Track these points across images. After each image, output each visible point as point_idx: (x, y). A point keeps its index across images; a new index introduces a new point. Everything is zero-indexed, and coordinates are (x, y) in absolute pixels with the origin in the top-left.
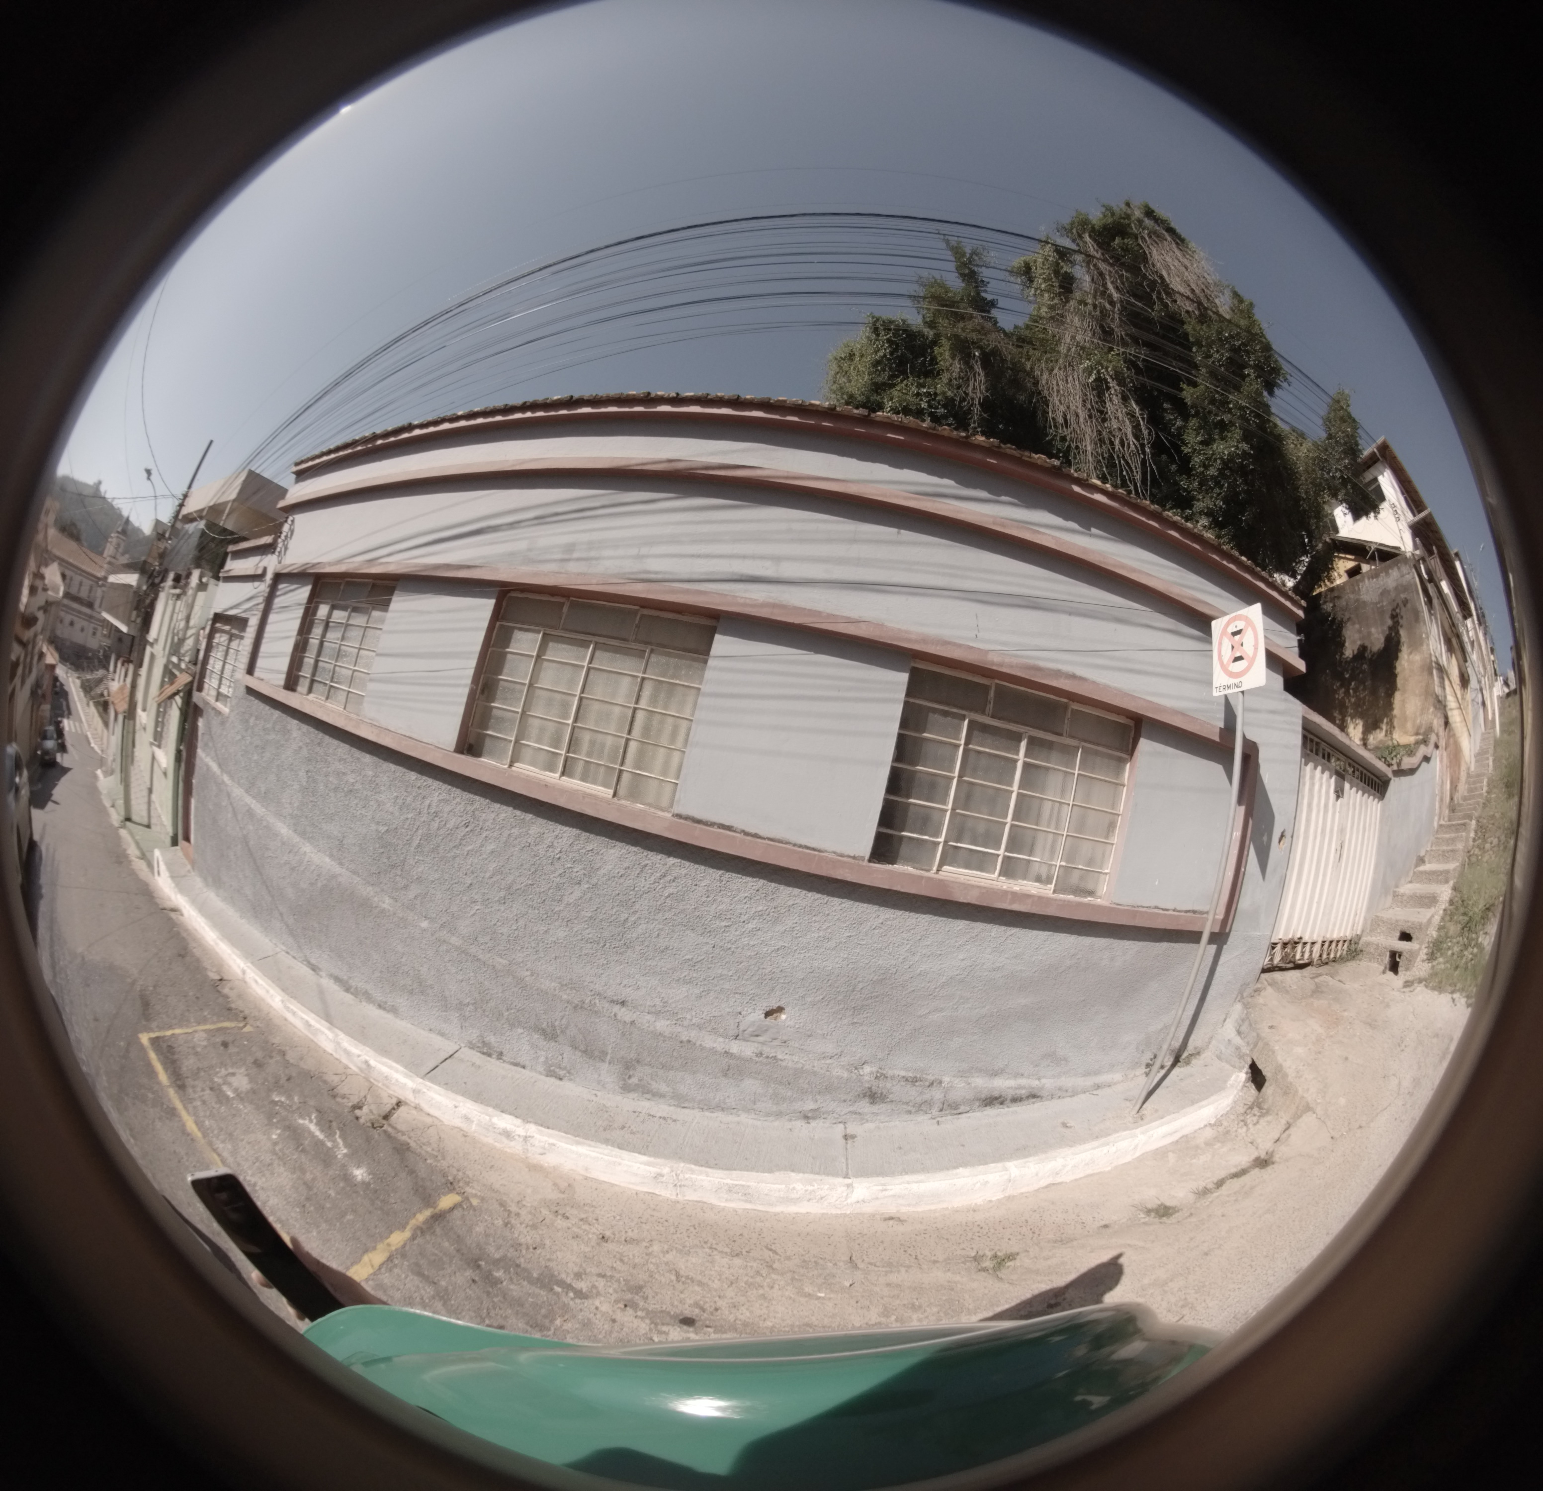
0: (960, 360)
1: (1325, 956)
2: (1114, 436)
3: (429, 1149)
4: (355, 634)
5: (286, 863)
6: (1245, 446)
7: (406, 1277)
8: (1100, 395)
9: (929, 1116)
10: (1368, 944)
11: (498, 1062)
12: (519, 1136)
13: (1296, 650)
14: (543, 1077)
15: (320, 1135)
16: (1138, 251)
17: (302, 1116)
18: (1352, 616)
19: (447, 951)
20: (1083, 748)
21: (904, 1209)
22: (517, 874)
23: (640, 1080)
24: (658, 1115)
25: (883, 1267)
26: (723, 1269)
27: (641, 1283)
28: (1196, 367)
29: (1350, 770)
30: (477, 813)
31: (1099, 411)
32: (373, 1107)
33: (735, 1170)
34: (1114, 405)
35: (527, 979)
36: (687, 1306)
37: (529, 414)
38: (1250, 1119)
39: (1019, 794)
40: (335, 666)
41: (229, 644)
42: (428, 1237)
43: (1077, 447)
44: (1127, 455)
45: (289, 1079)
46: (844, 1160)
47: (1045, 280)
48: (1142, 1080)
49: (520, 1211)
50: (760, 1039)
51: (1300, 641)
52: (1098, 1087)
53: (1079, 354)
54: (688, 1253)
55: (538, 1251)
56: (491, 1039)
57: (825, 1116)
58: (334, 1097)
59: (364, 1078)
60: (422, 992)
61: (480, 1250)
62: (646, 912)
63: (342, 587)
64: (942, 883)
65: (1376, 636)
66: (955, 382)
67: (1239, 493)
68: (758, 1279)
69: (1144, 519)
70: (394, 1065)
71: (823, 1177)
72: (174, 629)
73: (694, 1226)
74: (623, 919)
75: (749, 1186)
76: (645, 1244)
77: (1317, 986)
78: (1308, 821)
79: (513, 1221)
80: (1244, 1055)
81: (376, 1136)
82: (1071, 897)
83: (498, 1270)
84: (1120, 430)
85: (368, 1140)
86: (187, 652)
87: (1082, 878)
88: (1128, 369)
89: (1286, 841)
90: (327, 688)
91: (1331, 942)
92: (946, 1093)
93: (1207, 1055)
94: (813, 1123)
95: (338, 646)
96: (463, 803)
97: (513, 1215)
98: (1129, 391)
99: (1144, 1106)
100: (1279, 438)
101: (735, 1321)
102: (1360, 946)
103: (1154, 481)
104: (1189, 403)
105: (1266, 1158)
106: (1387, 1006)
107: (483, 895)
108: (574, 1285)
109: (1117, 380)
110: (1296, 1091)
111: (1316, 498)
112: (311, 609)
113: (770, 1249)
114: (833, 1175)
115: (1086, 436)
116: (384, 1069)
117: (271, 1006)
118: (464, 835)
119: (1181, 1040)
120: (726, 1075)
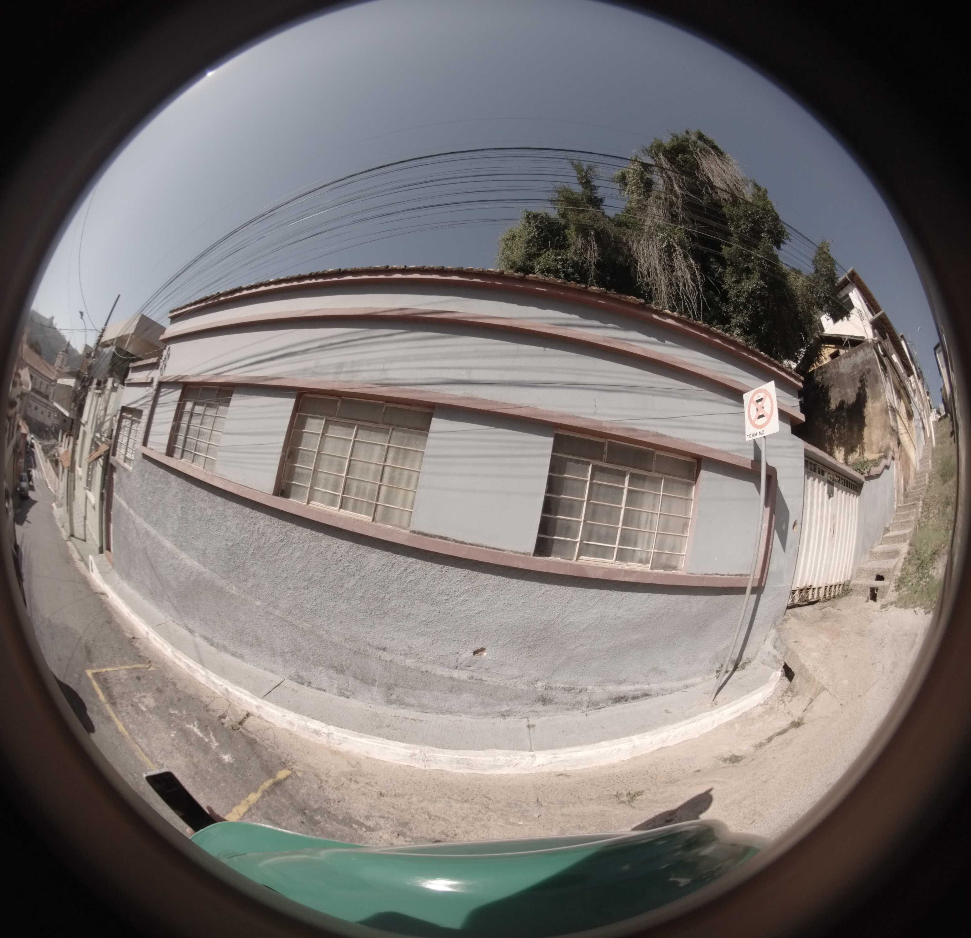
0: (581, 237)
1: (827, 595)
3: (269, 743)
4: (209, 420)
5: (171, 565)
6: (762, 283)
8: (670, 255)
9: (581, 711)
10: (855, 585)
11: (308, 688)
12: (324, 733)
13: (799, 407)
14: (337, 697)
15: (200, 735)
16: (693, 162)
17: (188, 723)
18: (835, 383)
19: (273, 620)
20: (665, 478)
21: (569, 769)
22: (315, 570)
23: (397, 697)
24: (410, 718)
25: (559, 804)
26: (458, 810)
27: (407, 821)
28: (730, 235)
29: (837, 479)
30: (288, 533)
31: (669, 266)
32: (232, 717)
33: (461, 749)
34: (679, 261)
35: (324, 636)
36: (437, 834)
37: (313, 281)
38: (786, 699)
39: (625, 509)
40: (197, 441)
41: (131, 426)
42: (272, 796)
43: (656, 289)
44: (688, 292)
45: (179, 700)
46: (528, 741)
47: (635, 184)
48: (715, 680)
49: (328, 779)
50: (471, 668)
51: (800, 402)
52: (687, 687)
53: (656, 230)
54: (435, 801)
55: (341, 803)
56: (303, 674)
57: (515, 714)
58: (208, 711)
59: (226, 699)
60: (259, 646)
61: (305, 803)
62: (396, 592)
63: (200, 391)
64: (579, 566)
65: (850, 394)
66: (578, 252)
67: (759, 312)
68: (480, 815)
69: (698, 333)
70: (244, 691)
71: (516, 751)
72: (97, 415)
73: (437, 785)
74: (382, 597)
75: (470, 759)
76: (407, 797)
77: (824, 614)
78: (811, 513)
79: (324, 786)
80: (779, 660)
81: (235, 735)
82: (662, 571)
83: (317, 815)
84: (683, 277)
85: (230, 737)
86: (106, 430)
87: (668, 559)
88: (688, 238)
89: (798, 527)
90: (193, 455)
91: (831, 586)
92: (590, 696)
93: (755, 663)
94: (508, 719)
95: (198, 428)
96: (279, 527)
97: (324, 782)
98: (688, 252)
99: (717, 696)
100: (784, 276)
102: (850, 587)
103: (705, 308)
104: (726, 257)
105: (799, 721)
106: (871, 621)
107: (294, 584)
108: (365, 824)
109: (680, 245)
110: (815, 679)
111: (809, 311)
112: (181, 406)
113: (487, 797)
114: (522, 750)
115: (662, 281)
116: (238, 694)
117: (165, 655)
118: (281, 547)
119: (738, 654)
120: (451, 691)
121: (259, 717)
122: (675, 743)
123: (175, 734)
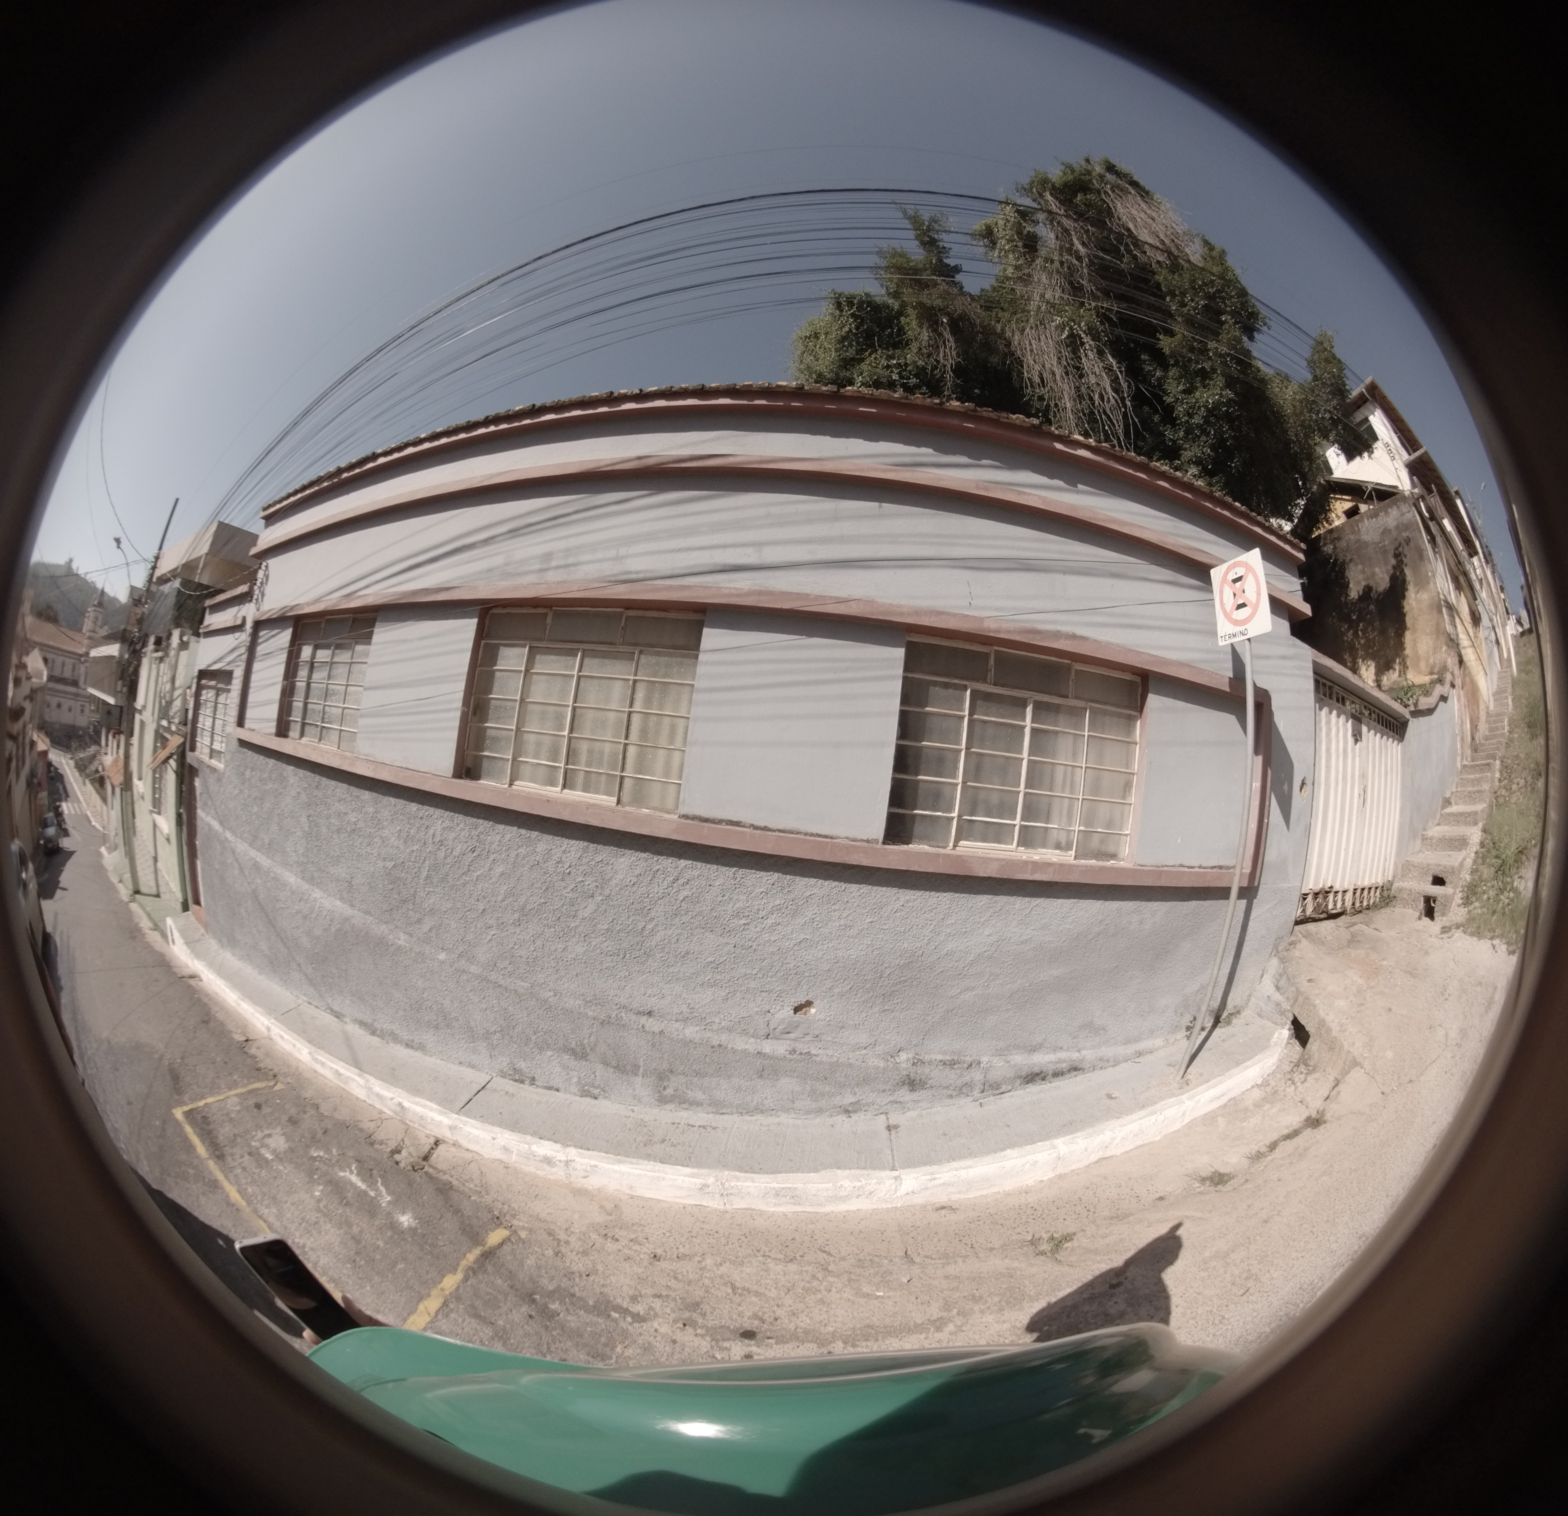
0: (928, 328)
1: (1358, 904)
3: (472, 1186)
4: (341, 670)
5: (299, 912)
6: (1229, 394)
7: (463, 1321)
8: (1075, 351)
9: (971, 1098)
10: (1401, 890)
11: (531, 1088)
12: (560, 1161)
13: (1300, 593)
14: (578, 1098)
15: (362, 1186)
16: (1101, 205)
17: (342, 1169)
18: (1355, 557)
19: (468, 981)
20: (1091, 708)
21: (955, 1197)
22: (529, 894)
23: (675, 1091)
24: (697, 1124)
25: (940, 1259)
26: (779, 1277)
27: (698, 1299)
28: (1171, 316)
29: (1367, 712)
30: (482, 836)
31: (1074, 367)
32: (412, 1149)
33: (780, 1173)
34: (1090, 361)
35: (550, 1000)
36: (746, 1319)
37: (492, 428)
38: (1297, 1077)
39: (1029, 761)
40: (325, 706)
41: (216, 699)
42: (480, 1277)
43: (1056, 405)
44: (1107, 409)
45: (325, 1132)
46: (889, 1152)
47: (1009, 241)
48: (1184, 1043)
49: (569, 1239)
50: (792, 1036)
51: (1303, 584)
52: (1140, 1054)
53: (1050, 312)
54: (742, 1264)
55: (591, 1278)
56: (522, 1065)
57: (866, 1108)
59: (400, 1120)
60: (448, 1026)
61: (533, 1283)
62: (663, 918)
63: (323, 626)
64: (959, 857)
65: (1381, 575)
66: (925, 351)
67: (1227, 440)
68: (815, 1283)
69: (1131, 471)
70: (428, 1103)
71: (870, 1172)
72: (160, 692)
73: (745, 1235)
74: (641, 930)
75: (796, 1188)
76: (697, 1259)
77: (1353, 935)
78: (1328, 767)
79: (563, 1250)
80: (1285, 1011)
81: (418, 1179)
82: (1093, 862)
83: (554, 1302)
84: (1098, 385)
85: (410, 1184)
86: (176, 713)
87: (1102, 841)
88: (1102, 323)
89: (1308, 788)
90: (319, 729)
91: (1363, 889)
92: (986, 1073)
93: (1247, 1014)
94: (855, 1117)
95: (325, 685)
96: (467, 829)
97: (562, 1243)
98: (1105, 345)
99: (1189, 1071)
100: (1263, 381)
101: (796, 1329)
102: (1393, 892)
103: (1137, 434)
104: (1167, 353)
105: (1317, 1117)
106: (1427, 953)
107: (498, 919)
108: (631, 1309)
109: (1091, 335)
110: (1342, 1046)
111: (1306, 440)
112: (295, 652)
113: (824, 1252)
114: (880, 1169)
115: (1065, 393)
116: (419, 1109)
117: (299, 1060)
118: (472, 861)
119: (1219, 1000)
120: (761, 1076)
121: (454, 1145)
122: (1123, 1150)
123: (322, 1191)
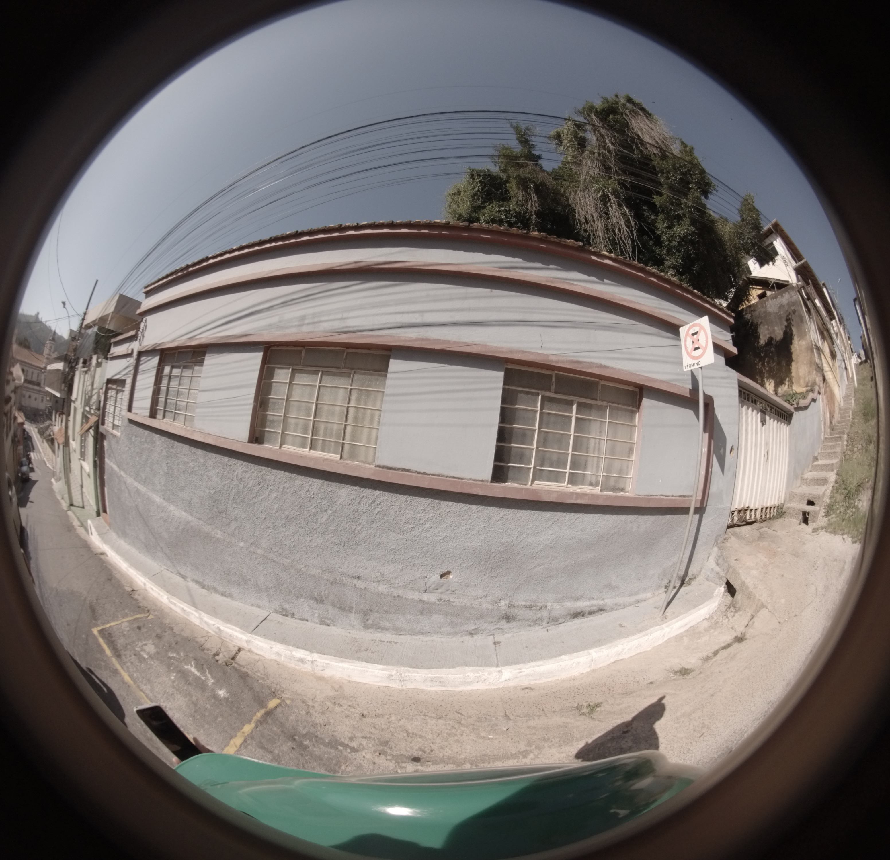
0: (522, 190)
1: (764, 516)
2: (614, 227)
3: (259, 674)
4: (186, 381)
5: (161, 518)
6: (693, 228)
7: (255, 751)
8: (605, 204)
9: (541, 627)
10: (789, 508)
11: (292, 620)
12: (309, 661)
13: (731, 341)
14: (318, 625)
15: (198, 674)
16: (623, 122)
17: (186, 664)
18: (763, 321)
19: (256, 558)
20: (610, 406)
21: (533, 682)
22: (290, 509)
23: (373, 621)
24: (386, 641)
25: (525, 717)
26: (433, 727)
27: (387, 739)
28: (661, 184)
29: (769, 409)
30: (264, 476)
31: (605, 213)
32: (225, 653)
33: (433, 668)
34: (613, 209)
35: (303, 569)
36: (414, 751)
37: (274, 244)
38: (729, 614)
39: (574, 436)
40: (177, 401)
41: (116, 396)
42: (264, 726)
43: (594, 235)
44: (623, 236)
45: (177, 643)
46: (495, 657)
47: (568, 141)
48: (664, 595)
49: (314, 705)
50: (439, 591)
51: (733, 336)
52: (638, 602)
53: (592, 182)
54: (412, 719)
55: (327, 727)
56: (287, 606)
57: (482, 632)
58: (203, 650)
59: (218, 637)
60: (245, 584)
61: (294, 729)
62: (366, 524)
63: (176, 355)
64: (534, 491)
65: (778, 331)
66: (520, 203)
67: (691, 255)
68: (454, 731)
69: (635, 272)
70: (234, 627)
71: (484, 668)
72: (86, 391)
73: (413, 703)
75: (442, 677)
76: (387, 716)
77: (761, 534)
78: (746, 439)
79: (311, 711)
80: (722, 577)
81: (229, 670)
82: (611, 493)
83: (306, 740)
84: (618, 223)
85: (225, 673)
86: (94, 403)
87: (616, 482)
88: (621, 188)
89: (735, 451)
90: (173, 414)
91: (767, 508)
92: (550, 612)
93: (700, 579)
94: (476, 637)
95: (177, 389)
96: (256, 472)
97: (310, 707)
98: (622, 201)
99: (666, 611)
100: (713, 222)
101: (443, 756)
102: (784, 510)
103: (640, 251)
104: (658, 205)
105: (741, 636)
106: (804, 544)
107: (273, 523)
108: (349, 745)
109: (614, 194)
110: (755, 596)
111: (737, 255)
112: (160, 370)
113: (459, 713)
114: (490, 666)
115: (599, 228)
116: (229, 631)
117: (162, 602)
118: (258, 490)
119: (684, 571)
120: (422, 614)
121: (249, 651)
122: (629, 656)
123: (175, 676)
